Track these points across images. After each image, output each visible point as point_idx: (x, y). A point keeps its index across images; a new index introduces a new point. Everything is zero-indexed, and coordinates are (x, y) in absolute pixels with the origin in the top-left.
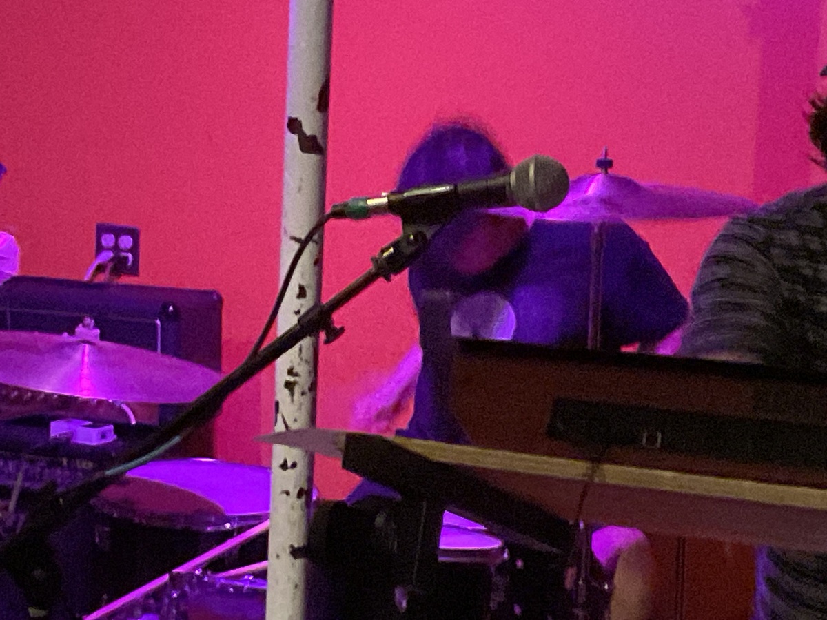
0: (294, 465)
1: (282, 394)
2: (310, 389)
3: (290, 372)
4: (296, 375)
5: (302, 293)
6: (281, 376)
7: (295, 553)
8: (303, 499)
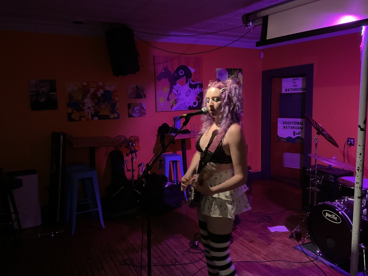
0: (359, 183)
1: (357, 171)
2: (362, 170)
3: (358, 167)
4: (359, 168)
5: (360, 154)
6: (357, 168)
7: (359, 198)
8: (360, 189)
